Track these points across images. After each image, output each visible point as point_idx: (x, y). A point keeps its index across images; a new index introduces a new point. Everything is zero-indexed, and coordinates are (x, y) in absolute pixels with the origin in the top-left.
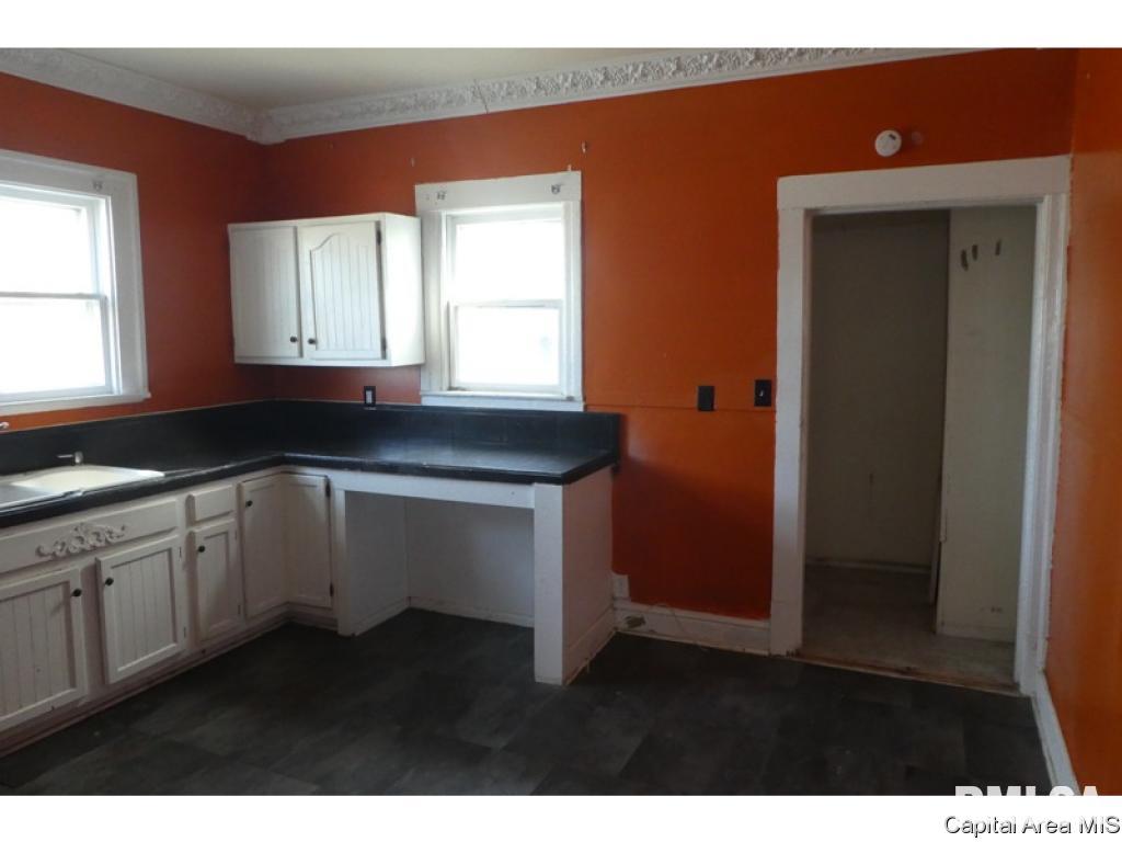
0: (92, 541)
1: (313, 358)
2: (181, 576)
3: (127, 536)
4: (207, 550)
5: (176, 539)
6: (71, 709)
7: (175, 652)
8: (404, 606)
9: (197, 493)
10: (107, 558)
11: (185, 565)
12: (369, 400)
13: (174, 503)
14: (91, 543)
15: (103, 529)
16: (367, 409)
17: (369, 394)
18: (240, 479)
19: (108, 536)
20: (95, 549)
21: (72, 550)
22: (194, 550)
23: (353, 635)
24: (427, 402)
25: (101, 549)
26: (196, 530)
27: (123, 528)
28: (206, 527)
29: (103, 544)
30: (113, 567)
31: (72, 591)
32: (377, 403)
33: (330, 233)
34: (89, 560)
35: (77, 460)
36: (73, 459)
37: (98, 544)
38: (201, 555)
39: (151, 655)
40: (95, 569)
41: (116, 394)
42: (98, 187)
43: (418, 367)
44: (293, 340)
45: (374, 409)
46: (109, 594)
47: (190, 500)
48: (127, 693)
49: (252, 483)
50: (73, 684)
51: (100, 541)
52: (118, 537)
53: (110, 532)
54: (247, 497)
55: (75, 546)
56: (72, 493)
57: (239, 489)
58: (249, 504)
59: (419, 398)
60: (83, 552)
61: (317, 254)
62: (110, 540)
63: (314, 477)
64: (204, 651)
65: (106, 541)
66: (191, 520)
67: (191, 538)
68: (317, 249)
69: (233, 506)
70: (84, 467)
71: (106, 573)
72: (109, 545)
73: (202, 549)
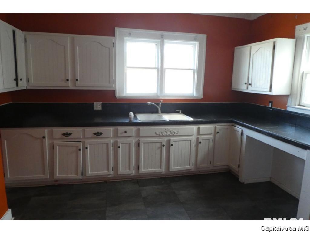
0: (169, 133)
1: (251, 90)
2: (193, 149)
3: (179, 134)
4: (202, 143)
5: (194, 138)
6: (160, 174)
7: (189, 169)
8: (268, 180)
9: (201, 126)
10: (172, 139)
11: (195, 146)
12: (270, 106)
13: (194, 128)
14: (169, 134)
15: (172, 131)
16: (269, 109)
17: (270, 104)
18: (216, 125)
19: (173, 133)
20: (170, 136)
21: (164, 135)
22: (198, 142)
23: (244, 183)
24: (289, 109)
25: (172, 136)
26: (200, 137)
27: (178, 132)
28: (203, 137)
29: (172, 135)
30: (174, 141)
31: (162, 145)
32: (273, 107)
33: (259, 47)
34: (168, 138)
35: (180, 112)
36: (179, 112)
37: (171, 135)
38: (200, 144)
39: (182, 167)
40: (169, 141)
41: (194, 96)
42: (195, 40)
43: (287, 96)
44: (246, 84)
45: (271, 109)
46: (172, 148)
47: (199, 128)
48: (176, 175)
49: (220, 127)
50: (161, 168)
51: (171, 134)
52: (176, 134)
53: (174, 132)
54: (217, 130)
55: (165, 134)
56: (167, 120)
57: (215, 128)
58: (218, 133)
59: (286, 108)
60: (167, 136)
61: (255, 55)
62: (174, 134)
63: (239, 128)
64: (200, 171)
65: (173, 134)
66: (198, 133)
67: (198, 138)
68: (255, 53)
69: (213, 132)
70: (181, 114)
71: (172, 142)
72: (173, 136)
73: (200, 143)
